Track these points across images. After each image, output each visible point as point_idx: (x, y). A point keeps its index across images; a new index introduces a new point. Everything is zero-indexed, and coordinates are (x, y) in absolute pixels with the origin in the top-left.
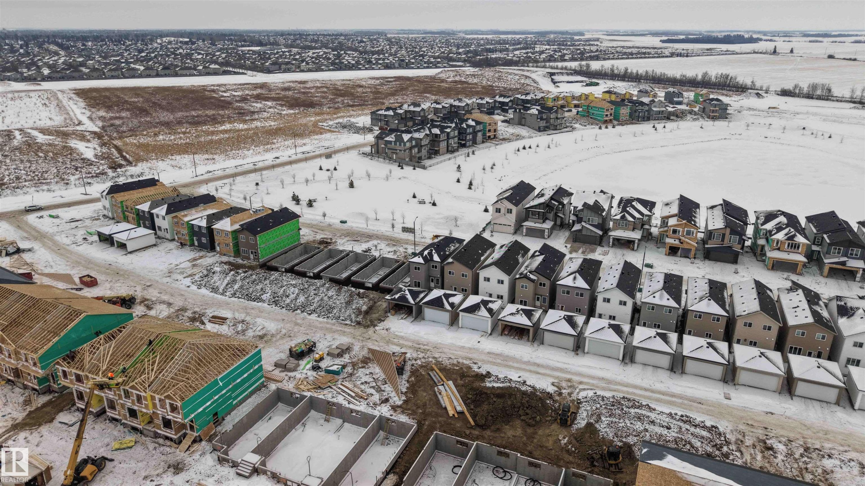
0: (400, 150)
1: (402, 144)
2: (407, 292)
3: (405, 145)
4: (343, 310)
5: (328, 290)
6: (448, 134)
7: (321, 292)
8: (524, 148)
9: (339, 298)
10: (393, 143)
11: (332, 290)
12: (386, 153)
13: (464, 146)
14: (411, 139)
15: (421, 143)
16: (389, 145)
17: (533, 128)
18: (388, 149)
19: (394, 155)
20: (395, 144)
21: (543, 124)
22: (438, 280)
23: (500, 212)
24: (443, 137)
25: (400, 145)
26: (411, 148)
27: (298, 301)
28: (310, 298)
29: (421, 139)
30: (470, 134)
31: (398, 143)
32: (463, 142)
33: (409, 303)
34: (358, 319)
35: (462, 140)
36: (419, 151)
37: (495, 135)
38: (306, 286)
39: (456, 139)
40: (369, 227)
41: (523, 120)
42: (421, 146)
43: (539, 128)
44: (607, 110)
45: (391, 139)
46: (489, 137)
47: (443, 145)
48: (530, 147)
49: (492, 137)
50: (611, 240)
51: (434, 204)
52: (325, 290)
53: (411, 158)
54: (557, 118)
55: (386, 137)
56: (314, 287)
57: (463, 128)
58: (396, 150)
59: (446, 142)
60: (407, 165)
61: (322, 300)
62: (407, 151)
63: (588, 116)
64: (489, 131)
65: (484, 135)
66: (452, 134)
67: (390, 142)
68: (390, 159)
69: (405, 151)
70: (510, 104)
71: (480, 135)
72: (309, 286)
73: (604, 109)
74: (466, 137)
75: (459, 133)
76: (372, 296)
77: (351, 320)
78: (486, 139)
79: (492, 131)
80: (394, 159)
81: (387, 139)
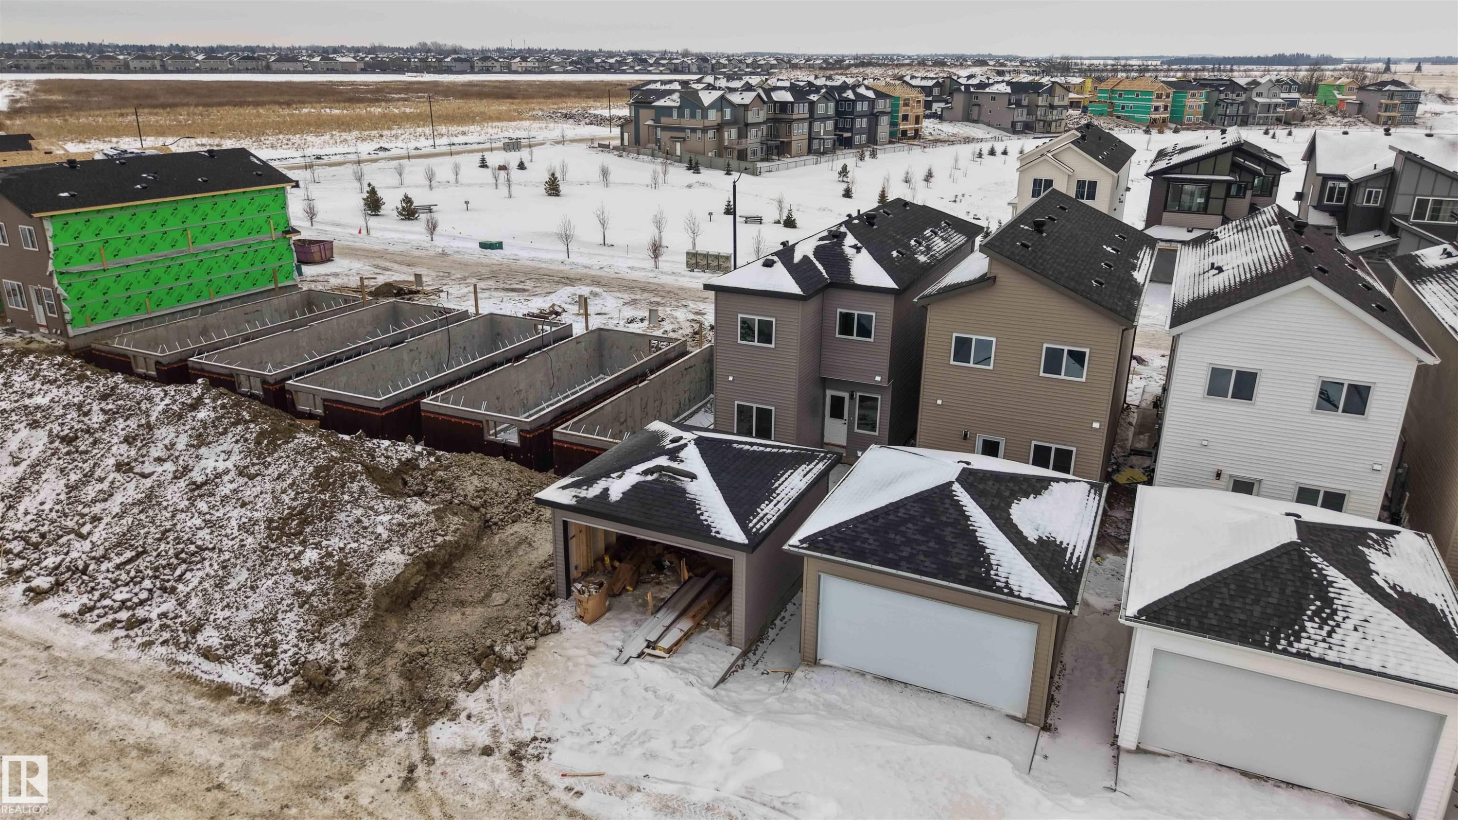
0: (694, 130)
1: (699, 112)
2: (693, 460)
3: (705, 116)
4: (241, 578)
6: (812, 104)
7: (156, 451)
8: (992, 153)
10: (675, 114)
12: (658, 141)
13: (847, 143)
14: (722, 103)
15: (745, 117)
16: (664, 120)
17: (999, 127)
18: (663, 129)
19: (678, 145)
20: (681, 115)
21: (1021, 116)
22: (868, 403)
24: (801, 111)
25: (693, 116)
26: (719, 128)
29: (746, 107)
30: (861, 116)
31: (687, 112)
32: (846, 135)
33: (704, 531)
34: (315, 655)
35: (847, 130)
36: (742, 135)
37: (917, 131)
38: (95, 420)
39: (830, 124)
40: (574, 258)
41: (975, 109)
42: (747, 125)
43: (1014, 124)
44: (1159, 96)
45: (669, 103)
46: (904, 133)
47: (800, 131)
48: (1005, 153)
49: (911, 133)
51: (789, 225)
52: (182, 442)
53: (722, 150)
54: (1052, 107)
55: (658, 99)
56: (133, 428)
57: (847, 100)
58: (683, 129)
59: (806, 125)
60: (711, 166)
62: (711, 134)
63: (1110, 114)
64: (905, 118)
65: (893, 124)
66: (821, 109)
67: (667, 111)
68: (668, 155)
69: (705, 130)
70: (936, 91)
71: (884, 121)
74: (853, 124)
75: (838, 113)
76: (471, 485)
78: (898, 137)
79: (912, 118)
80: (678, 153)
81: (661, 103)
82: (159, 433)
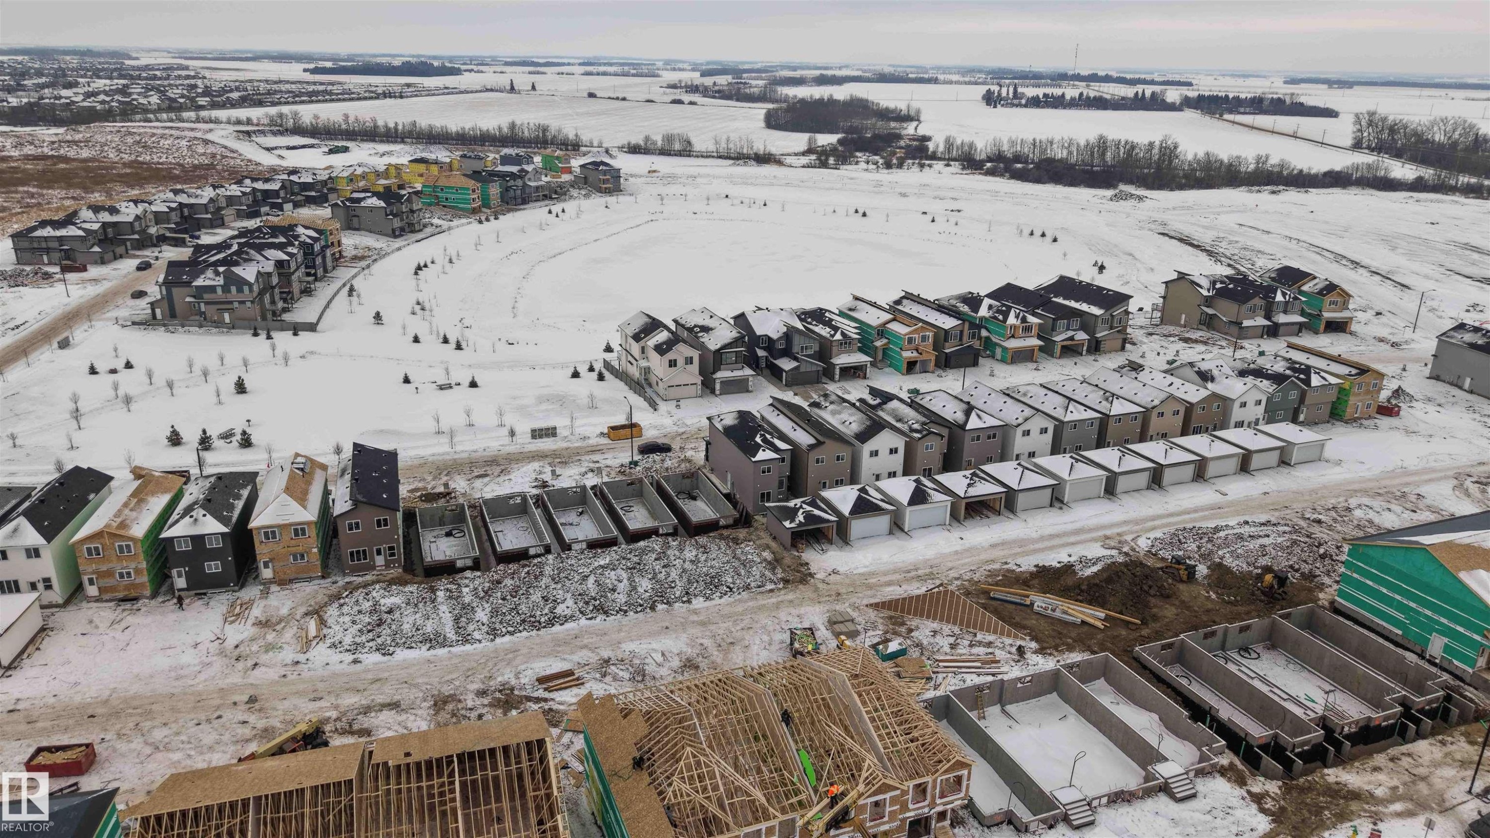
0: (243, 302)
2: (809, 508)
4: (743, 573)
5: (681, 550)
7: (671, 558)
8: (421, 268)
9: (714, 556)
10: (219, 290)
11: (688, 548)
12: (202, 314)
13: (316, 279)
14: (259, 275)
15: (271, 282)
16: (207, 296)
17: (381, 233)
18: (207, 303)
19: (227, 315)
20: (225, 291)
21: (397, 223)
23: (675, 365)
25: (240, 290)
27: (641, 590)
28: (662, 576)
29: (271, 274)
30: (318, 254)
31: (233, 289)
32: (315, 272)
33: (828, 521)
34: (779, 576)
36: (272, 299)
38: (636, 559)
39: (304, 267)
41: (355, 220)
42: (273, 288)
43: (394, 231)
44: (474, 191)
45: (208, 283)
48: (426, 266)
50: (837, 371)
51: (473, 384)
52: (677, 553)
54: (412, 211)
55: (194, 279)
56: (654, 556)
58: (231, 303)
59: (297, 274)
61: (684, 571)
63: (437, 204)
64: (333, 244)
65: (331, 254)
66: (299, 258)
67: (212, 289)
68: (218, 324)
70: (282, 194)
71: (327, 254)
72: (640, 556)
73: (468, 189)
75: (305, 255)
77: (772, 581)
78: (335, 262)
79: (336, 244)
80: (227, 320)
81: (199, 282)
82: (669, 552)
